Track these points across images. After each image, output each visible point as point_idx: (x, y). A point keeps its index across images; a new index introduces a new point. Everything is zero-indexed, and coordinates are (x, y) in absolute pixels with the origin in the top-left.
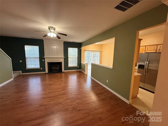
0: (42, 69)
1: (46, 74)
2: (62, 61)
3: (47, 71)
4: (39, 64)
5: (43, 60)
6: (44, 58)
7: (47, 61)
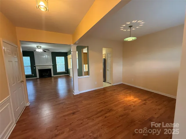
0: (33, 75)
1: (37, 78)
2: (51, 67)
3: (38, 76)
4: (31, 71)
5: (34, 68)
6: (35, 66)
7: (37, 68)
